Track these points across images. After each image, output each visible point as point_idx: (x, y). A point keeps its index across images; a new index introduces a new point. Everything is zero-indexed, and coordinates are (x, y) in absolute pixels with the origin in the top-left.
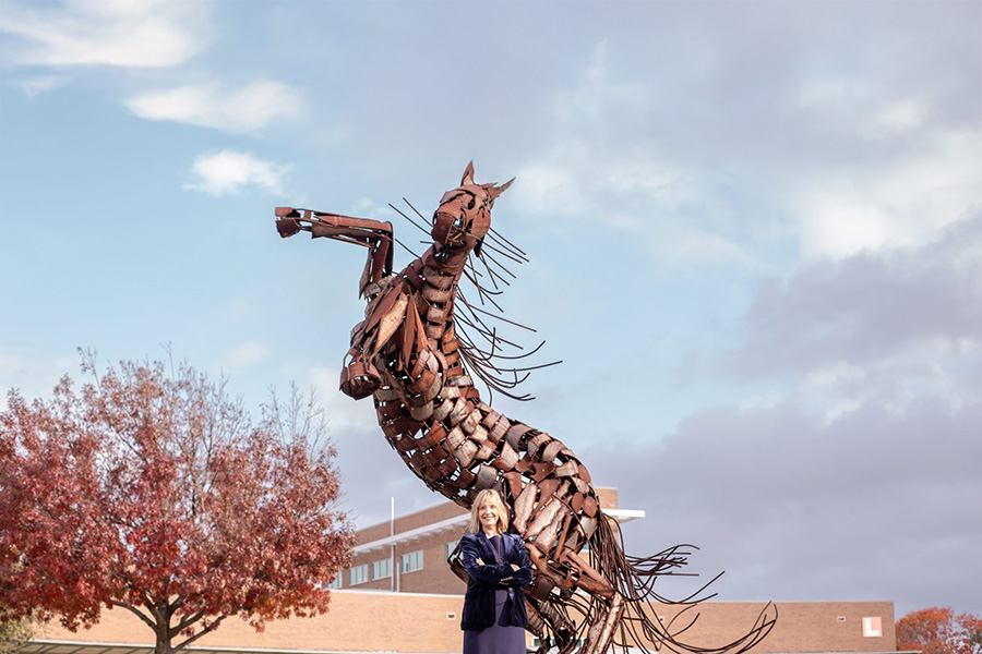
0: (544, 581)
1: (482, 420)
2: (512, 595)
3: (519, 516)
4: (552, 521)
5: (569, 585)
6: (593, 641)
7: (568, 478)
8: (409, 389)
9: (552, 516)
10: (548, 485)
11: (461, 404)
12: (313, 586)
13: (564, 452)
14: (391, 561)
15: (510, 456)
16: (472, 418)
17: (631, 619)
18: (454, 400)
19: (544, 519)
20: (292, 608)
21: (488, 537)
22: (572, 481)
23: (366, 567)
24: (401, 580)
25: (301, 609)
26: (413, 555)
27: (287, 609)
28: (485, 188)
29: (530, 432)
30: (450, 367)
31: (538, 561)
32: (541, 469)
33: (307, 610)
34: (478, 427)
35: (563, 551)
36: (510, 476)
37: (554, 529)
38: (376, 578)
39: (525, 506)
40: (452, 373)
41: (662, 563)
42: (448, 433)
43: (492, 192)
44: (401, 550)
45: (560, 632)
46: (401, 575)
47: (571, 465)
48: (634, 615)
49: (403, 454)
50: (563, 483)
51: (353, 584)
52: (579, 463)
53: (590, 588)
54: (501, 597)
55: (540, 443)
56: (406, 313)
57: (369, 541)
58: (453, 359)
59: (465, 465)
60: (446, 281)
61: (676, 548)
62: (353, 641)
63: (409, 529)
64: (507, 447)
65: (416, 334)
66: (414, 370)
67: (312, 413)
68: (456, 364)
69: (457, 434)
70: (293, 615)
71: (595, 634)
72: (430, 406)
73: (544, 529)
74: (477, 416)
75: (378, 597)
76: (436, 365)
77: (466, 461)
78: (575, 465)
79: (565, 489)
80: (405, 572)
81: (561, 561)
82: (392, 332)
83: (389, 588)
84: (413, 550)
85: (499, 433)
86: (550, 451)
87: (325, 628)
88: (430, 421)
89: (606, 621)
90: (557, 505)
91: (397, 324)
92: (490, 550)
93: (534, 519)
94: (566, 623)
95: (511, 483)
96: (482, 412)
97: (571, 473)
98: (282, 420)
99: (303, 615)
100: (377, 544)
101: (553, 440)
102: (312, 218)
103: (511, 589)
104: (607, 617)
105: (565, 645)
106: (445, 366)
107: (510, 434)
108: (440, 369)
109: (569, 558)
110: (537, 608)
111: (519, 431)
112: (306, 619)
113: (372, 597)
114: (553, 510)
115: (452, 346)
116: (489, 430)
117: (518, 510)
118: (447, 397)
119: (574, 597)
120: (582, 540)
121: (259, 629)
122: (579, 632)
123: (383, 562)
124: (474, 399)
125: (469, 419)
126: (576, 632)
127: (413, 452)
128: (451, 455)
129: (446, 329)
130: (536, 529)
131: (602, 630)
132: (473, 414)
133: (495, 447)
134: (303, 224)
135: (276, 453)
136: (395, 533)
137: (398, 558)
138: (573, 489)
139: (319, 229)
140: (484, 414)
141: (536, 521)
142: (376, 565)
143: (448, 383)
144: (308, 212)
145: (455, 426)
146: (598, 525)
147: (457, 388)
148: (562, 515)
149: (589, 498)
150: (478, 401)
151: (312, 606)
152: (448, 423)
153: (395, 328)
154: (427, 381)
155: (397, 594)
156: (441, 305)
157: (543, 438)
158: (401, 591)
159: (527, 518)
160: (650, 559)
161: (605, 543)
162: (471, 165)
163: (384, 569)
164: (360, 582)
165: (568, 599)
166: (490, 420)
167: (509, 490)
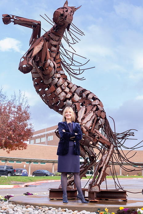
0: (87, 139)
1: (68, 86)
2: (75, 144)
3: (79, 117)
4: (90, 119)
5: (96, 141)
6: (104, 160)
7: (96, 105)
8: (43, 73)
9: (90, 117)
10: (89, 108)
11: (61, 80)
12: (23, 142)
13: (95, 97)
14: (45, 138)
15: (77, 98)
16: (65, 85)
17: (115, 153)
18: (59, 78)
19: (88, 118)
20: (17, 148)
21: (68, 123)
22: (97, 106)
23: (39, 139)
24: (48, 142)
25: (20, 148)
26: (51, 137)
27: (16, 148)
28: (72, 8)
29: (83, 90)
30: (58, 68)
31: (85, 132)
32: (87, 102)
33: (21, 148)
34: (66, 88)
35: (93, 129)
36: (77, 104)
37: (91, 122)
38: (42, 142)
39: (81, 114)
40: (58, 70)
41: (126, 135)
42: (56, 89)
43: (74, 9)
44: (48, 135)
45: (91, 157)
46: (48, 141)
47: (97, 101)
48: (116, 152)
49: (41, 96)
50: (94, 107)
51: (36, 143)
52: (99, 101)
53: (103, 142)
54: (71, 144)
55: (87, 93)
56: (43, 46)
57: (40, 133)
58: (59, 65)
59: (62, 100)
60: (57, 38)
61: (130, 130)
62: (36, 156)
63: (50, 130)
64: (76, 94)
65: (46, 54)
66: (45, 66)
67: (24, 98)
68: (60, 67)
69: (59, 90)
70: (18, 149)
71: (104, 158)
72: (51, 79)
73: (87, 122)
74: (66, 84)
75: (42, 146)
76: (53, 65)
77: (62, 98)
78: (98, 101)
79: (95, 109)
80: (48, 140)
81: (93, 132)
82: (38, 51)
83: (45, 144)
84: (50, 135)
85: (73, 90)
86: (90, 96)
87: (29, 153)
88: (50, 85)
89: (108, 154)
90: (92, 114)
91: (40, 49)
92: (68, 127)
93: (84, 118)
94: (93, 154)
95: (77, 106)
96: (68, 83)
97: (97, 104)
98: (16, 99)
99: (20, 149)
100: (42, 134)
101: (91, 93)
102: (15, 18)
103: (75, 141)
104: (108, 152)
105: (93, 161)
106: (56, 66)
107: (77, 90)
108: (54, 67)
109: (96, 132)
110: (84, 148)
111: (80, 89)
112: (21, 150)
113: (41, 146)
114: (91, 115)
115: (59, 61)
116: (70, 89)
117: (79, 115)
118: (56, 77)
119: (97, 145)
120: (100, 126)
121: (8, 152)
122: (97, 157)
123: (44, 138)
124: (65, 79)
125: (63, 85)
126: (96, 157)
127: (44, 95)
128: (57, 97)
129: (57, 54)
130: (85, 121)
131: (107, 157)
132: (65, 83)
133: (72, 94)
134: (11, 20)
135: (14, 107)
136: (47, 131)
137: (47, 137)
138: (97, 109)
139: (16, 21)
140: (69, 84)
141: (85, 119)
142: (42, 139)
143: (57, 72)
144: (13, 16)
145: (59, 87)
146: (105, 122)
147: (60, 74)
148: (94, 117)
149: (103, 112)
150: (67, 79)
151: (22, 147)
152: (56, 86)
153: (39, 50)
154: (50, 70)
155: (47, 145)
156: (55, 46)
157: (88, 92)
158: (48, 145)
159: (82, 118)
160: (121, 134)
161: (107, 128)
162: (67, 1)
163: (44, 139)
164: (38, 142)
165: (95, 146)
166: (71, 86)
167: (76, 109)
